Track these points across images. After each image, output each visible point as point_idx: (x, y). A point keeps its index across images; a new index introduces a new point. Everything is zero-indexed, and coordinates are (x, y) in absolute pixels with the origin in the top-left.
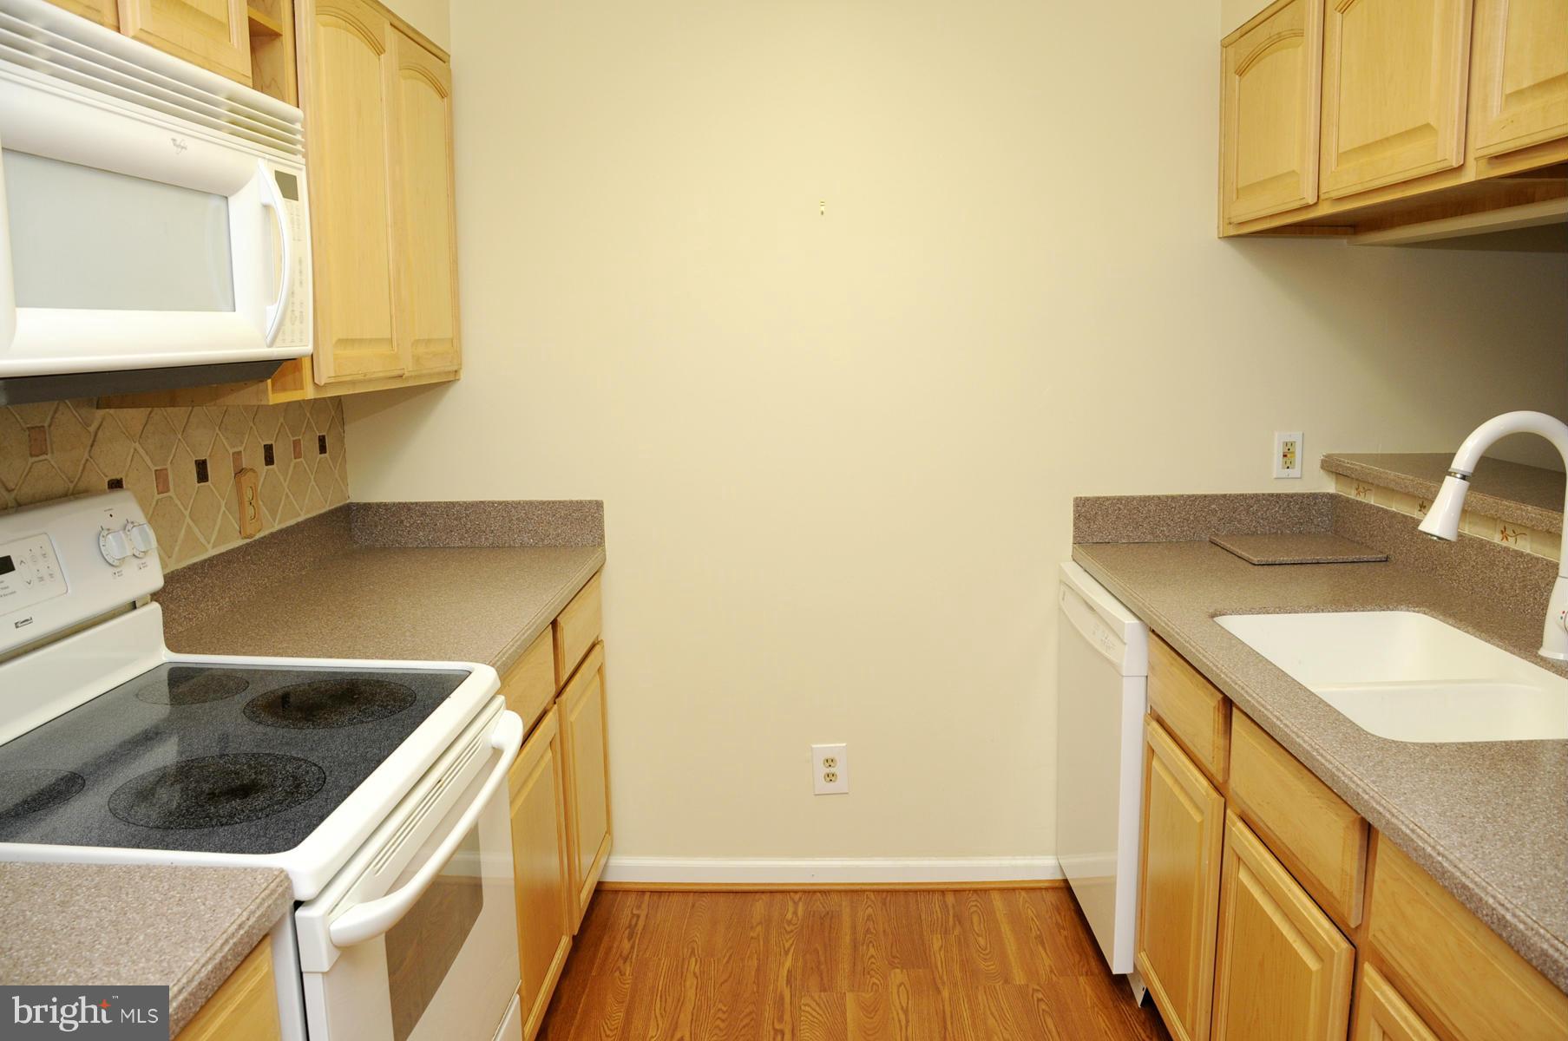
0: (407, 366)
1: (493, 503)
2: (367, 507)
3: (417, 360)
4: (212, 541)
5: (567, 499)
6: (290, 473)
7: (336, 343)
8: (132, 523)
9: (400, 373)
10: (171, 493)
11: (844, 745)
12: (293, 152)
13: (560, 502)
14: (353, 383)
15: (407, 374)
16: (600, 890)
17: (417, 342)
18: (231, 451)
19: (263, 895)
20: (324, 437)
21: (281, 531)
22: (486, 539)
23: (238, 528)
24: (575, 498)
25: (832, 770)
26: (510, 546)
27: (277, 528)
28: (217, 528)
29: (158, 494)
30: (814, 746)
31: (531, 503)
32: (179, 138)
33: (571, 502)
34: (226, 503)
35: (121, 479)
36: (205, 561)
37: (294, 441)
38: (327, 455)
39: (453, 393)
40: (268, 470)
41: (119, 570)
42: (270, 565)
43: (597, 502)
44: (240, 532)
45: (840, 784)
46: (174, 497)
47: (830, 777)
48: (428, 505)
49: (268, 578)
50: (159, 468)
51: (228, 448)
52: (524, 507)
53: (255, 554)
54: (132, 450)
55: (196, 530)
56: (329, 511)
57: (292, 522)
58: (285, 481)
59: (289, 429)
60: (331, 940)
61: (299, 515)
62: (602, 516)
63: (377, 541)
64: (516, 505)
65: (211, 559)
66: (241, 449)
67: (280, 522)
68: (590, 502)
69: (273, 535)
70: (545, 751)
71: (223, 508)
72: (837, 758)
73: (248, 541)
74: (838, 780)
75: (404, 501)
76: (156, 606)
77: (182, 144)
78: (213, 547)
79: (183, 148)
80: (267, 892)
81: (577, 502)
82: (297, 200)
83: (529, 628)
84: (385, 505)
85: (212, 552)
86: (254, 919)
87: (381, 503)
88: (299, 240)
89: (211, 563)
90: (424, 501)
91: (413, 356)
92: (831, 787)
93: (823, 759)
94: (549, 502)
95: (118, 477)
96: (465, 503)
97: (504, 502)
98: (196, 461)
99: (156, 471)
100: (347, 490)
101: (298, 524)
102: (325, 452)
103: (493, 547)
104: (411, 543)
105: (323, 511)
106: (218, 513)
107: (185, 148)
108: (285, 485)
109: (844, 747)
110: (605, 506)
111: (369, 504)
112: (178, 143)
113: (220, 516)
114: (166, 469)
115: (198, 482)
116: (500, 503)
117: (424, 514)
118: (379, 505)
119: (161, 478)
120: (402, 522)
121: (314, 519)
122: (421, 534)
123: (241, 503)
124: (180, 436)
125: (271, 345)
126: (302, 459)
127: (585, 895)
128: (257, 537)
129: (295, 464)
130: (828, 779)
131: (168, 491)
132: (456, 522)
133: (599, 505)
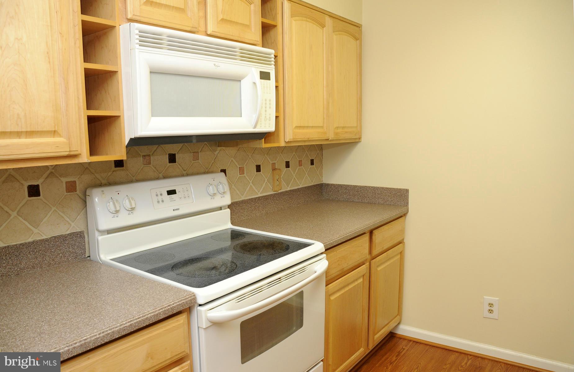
0: (331, 136)
1: (370, 187)
2: (328, 185)
3: (336, 134)
4: (260, 191)
5: (396, 188)
6: (296, 171)
7: (295, 128)
8: (221, 183)
9: (328, 138)
10: (245, 175)
11: (498, 299)
12: (270, 65)
13: (393, 188)
14: (305, 141)
15: (330, 139)
16: (391, 336)
17: (337, 128)
18: (271, 162)
19: (182, 299)
20: (313, 160)
21: (290, 190)
22: (367, 200)
23: (272, 188)
24: (399, 187)
25: (490, 308)
26: (374, 203)
27: (289, 189)
28: (263, 187)
29: (240, 175)
30: (484, 297)
31: (383, 188)
32: (217, 64)
33: (397, 189)
34: (267, 180)
35: (226, 169)
36: (257, 198)
37: (299, 160)
38: (314, 166)
39: (359, 146)
40: (287, 170)
41: (213, 197)
42: (284, 201)
43: (406, 189)
44: (272, 190)
45: (495, 315)
46: (246, 176)
47: (491, 311)
48: (348, 186)
49: (283, 206)
50: (241, 166)
51: (270, 161)
52: (380, 189)
53: (278, 197)
54: (231, 160)
55: (254, 187)
56: (313, 185)
57: (296, 188)
58: (294, 174)
59: (297, 156)
60: (207, 319)
61: (299, 186)
62: (408, 195)
63: (331, 197)
64: (377, 188)
65: (259, 197)
66: (276, 162)
67: (290, 188)
68: (404, 189)
69: (286, 192)
70: (359, 278)
71: (266, 181)
72: (494, 304)
73: (275, 192)
74: (494, 312)
75: (340, 184)
76: (228, 210)
77: (218, 65)
78: (260, 194)
79: (218, 66)
80: (184, 298)
81: (399, 189)
82: (270, 80)
83: (351, 232)
84: (334, 185)
85: (260, 195)
86: (175, 305)
87: (332, 184)
88: (270, 93)
89: (259, 198)
90: (347, 184)
91: (334, 133)
92: (490, 315)
93: (488, 303)
94: (389, 188)
95: (225, 169)
96: (360, 186)
97: (373, 187)
98: (256, 165)
99: (239, 167)
100: (322, 179)
101: (298, 189)
102: (313, 165)
103: (368, 203)
104: (342, 199)
105: (310, 185)
106: (264, 182)
107: (220, 66)
108: (294, 175)
109: (497, 300)
110: (409, 191)
111: (329, 184)
112: (216, 65)
113: (265, 183)
114: (244, 167)
115: (256, 172)
116: (372, 187)
117: (346, 189)
118: (332, 185)
119: (242, 170)
120: (339, 191)
121: (306, 187)
122: (345, 196)
123: (273, 180)
124: (250, 157)
125: (255, 127)
126: (302, 167)
127: (379, 336)
128: (280, 191)
129: (299, 168)
130: (490, 312)
131: (244, 174)
132: (357, 193)
133: (407, 191)
